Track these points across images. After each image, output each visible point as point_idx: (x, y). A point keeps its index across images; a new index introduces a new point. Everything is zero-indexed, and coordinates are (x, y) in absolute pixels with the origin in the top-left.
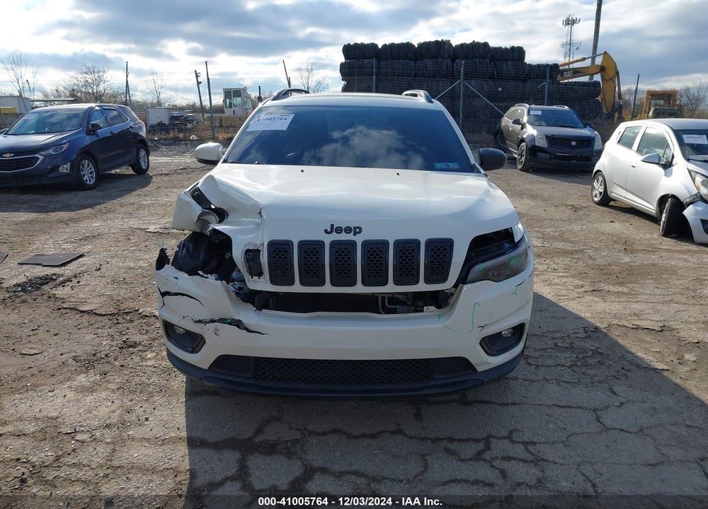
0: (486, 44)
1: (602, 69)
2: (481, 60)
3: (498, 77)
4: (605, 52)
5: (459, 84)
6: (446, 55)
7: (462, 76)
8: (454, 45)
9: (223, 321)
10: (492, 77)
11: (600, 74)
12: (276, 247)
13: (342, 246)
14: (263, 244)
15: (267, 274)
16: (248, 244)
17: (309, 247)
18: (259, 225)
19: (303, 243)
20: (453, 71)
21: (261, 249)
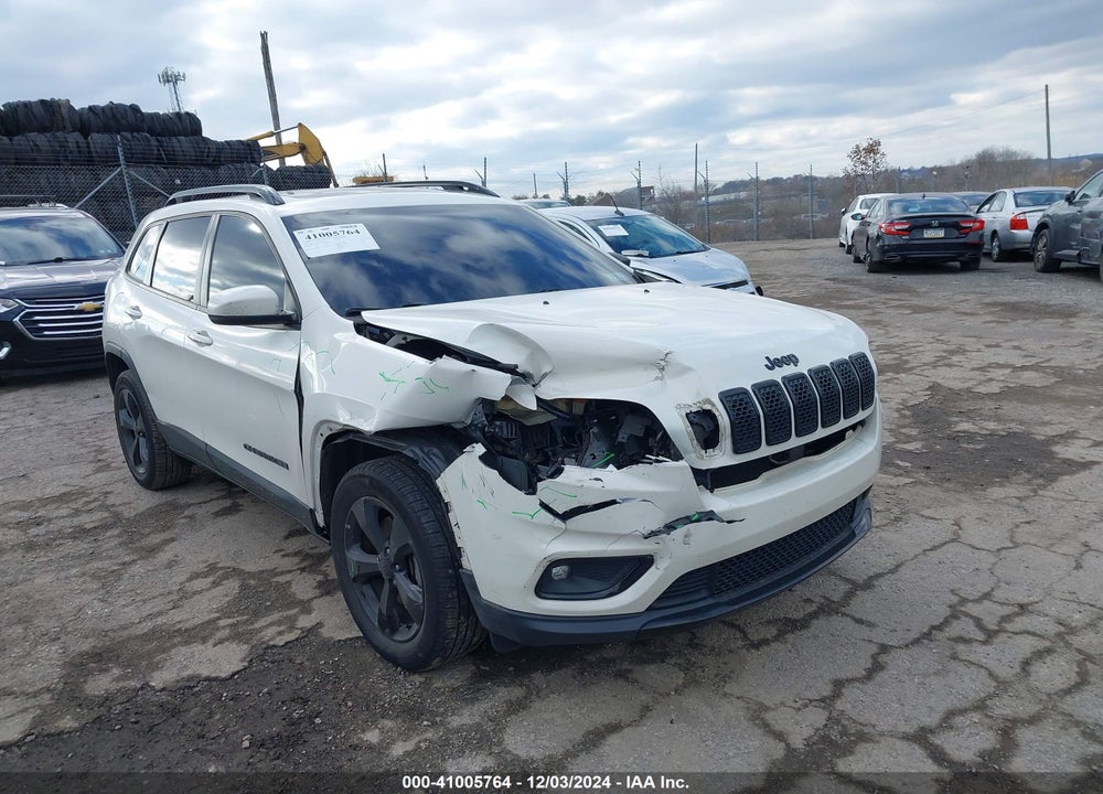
0: (135, 109)
1: (302, 149)
2: (135, 134)
3: (170, 161)
4: (300, 124)
5: (120, 174)
6: (68, 125)
7: (122, 162)
8: (77, 108)
9: (687, 520)
10: (159, 161)
11: (300, 155)
12: (733, 399)
13: (796, 382)
14: (708, 401)
15: (726, 441)
16: (679, 407)
17: (767, 390)
18: (662, 379)
19: (758, 387)
20: (89, 152)
21: (707, 407)
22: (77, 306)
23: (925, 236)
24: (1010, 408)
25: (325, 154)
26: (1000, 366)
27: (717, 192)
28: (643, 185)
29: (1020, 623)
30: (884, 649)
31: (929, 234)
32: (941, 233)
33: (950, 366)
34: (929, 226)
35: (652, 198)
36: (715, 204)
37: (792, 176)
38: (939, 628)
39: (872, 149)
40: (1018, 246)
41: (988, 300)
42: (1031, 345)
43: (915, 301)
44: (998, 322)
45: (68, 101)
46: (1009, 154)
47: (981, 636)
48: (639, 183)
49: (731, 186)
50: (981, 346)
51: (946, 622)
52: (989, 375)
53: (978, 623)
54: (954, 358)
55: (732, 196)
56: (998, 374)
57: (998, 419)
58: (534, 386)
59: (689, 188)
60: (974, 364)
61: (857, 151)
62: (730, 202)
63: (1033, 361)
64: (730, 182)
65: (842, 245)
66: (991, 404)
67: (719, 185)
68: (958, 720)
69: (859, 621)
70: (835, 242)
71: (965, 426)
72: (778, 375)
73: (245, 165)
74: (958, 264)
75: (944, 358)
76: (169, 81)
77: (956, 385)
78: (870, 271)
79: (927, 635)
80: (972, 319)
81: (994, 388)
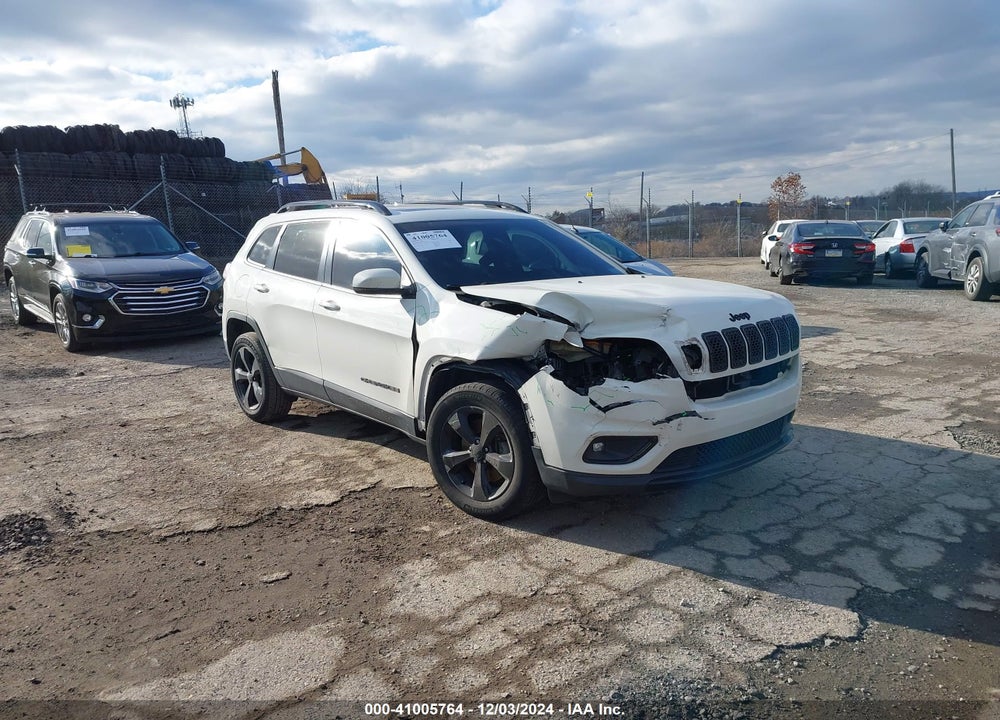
1: (303, 169)
2: (172, 155)
3: (199, 177)
4: (303, 148)
5: (161, 188)
6: (117, 146)
7: (163, 178)
8: (125, 132)
10: (189, 177)
11: (302, 175)
12: (711, 338)
13: (749, 329)
14: (695, 339)
15: (706, 364)
16: (676, 342)
17: (731, 333)
18: (664, 326)
19: (726, 332)
20: (134, 169)
21: (695, 343)
22: (156, 290)
23: (827, 255)
24: (859, 378)
25: (323, 174)
26: (861, 351)
27: (661, 215)
28: (594, 208)
29: (823, 488)
30: (736, 498)
31: (830, 254)
32: (839, 254)
33: (825, 351)
34: (830, 248)
35: (602, 219)
36: (657, 225)
37: (728, 202)
38: (772, 490)
39: (794, 181)
40: (906, 266)
41: (871, 307)
42: (889, 338)
43: (813, 306)
44: (872, 323)
45: (118, 126)
46: (923, 187)
47: (796, 493)
48: (591, 206)
49: (673, 210)
50: (853, 338)
51: (778, 487)
52: (851, 357)
53: (797, 488)
54: (829, 346)
55: (674, 219)
56: (859, 357)
57: (849, 384)
58: (580, 332)
59: (636, 210)
60: (844, 350)
61: (778, 183)
62: (672, 224)
63: (888, 349)
64: (674, 206)
65: (763, 262)
66: (847, 376)
67: (663, 209)
68: (772, 528)
69: (723, 486)
70: (756, 259)
71: (823, 388)
72: (738, 324)
73: (260, 183)
74: (855, 279)
75: (823, 346)
76: (179, 106)
77: (825, 363)
78: (782, 284)
79: (765, 493)
80: (854, 320)
81: (853, 365)
